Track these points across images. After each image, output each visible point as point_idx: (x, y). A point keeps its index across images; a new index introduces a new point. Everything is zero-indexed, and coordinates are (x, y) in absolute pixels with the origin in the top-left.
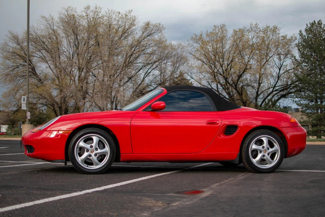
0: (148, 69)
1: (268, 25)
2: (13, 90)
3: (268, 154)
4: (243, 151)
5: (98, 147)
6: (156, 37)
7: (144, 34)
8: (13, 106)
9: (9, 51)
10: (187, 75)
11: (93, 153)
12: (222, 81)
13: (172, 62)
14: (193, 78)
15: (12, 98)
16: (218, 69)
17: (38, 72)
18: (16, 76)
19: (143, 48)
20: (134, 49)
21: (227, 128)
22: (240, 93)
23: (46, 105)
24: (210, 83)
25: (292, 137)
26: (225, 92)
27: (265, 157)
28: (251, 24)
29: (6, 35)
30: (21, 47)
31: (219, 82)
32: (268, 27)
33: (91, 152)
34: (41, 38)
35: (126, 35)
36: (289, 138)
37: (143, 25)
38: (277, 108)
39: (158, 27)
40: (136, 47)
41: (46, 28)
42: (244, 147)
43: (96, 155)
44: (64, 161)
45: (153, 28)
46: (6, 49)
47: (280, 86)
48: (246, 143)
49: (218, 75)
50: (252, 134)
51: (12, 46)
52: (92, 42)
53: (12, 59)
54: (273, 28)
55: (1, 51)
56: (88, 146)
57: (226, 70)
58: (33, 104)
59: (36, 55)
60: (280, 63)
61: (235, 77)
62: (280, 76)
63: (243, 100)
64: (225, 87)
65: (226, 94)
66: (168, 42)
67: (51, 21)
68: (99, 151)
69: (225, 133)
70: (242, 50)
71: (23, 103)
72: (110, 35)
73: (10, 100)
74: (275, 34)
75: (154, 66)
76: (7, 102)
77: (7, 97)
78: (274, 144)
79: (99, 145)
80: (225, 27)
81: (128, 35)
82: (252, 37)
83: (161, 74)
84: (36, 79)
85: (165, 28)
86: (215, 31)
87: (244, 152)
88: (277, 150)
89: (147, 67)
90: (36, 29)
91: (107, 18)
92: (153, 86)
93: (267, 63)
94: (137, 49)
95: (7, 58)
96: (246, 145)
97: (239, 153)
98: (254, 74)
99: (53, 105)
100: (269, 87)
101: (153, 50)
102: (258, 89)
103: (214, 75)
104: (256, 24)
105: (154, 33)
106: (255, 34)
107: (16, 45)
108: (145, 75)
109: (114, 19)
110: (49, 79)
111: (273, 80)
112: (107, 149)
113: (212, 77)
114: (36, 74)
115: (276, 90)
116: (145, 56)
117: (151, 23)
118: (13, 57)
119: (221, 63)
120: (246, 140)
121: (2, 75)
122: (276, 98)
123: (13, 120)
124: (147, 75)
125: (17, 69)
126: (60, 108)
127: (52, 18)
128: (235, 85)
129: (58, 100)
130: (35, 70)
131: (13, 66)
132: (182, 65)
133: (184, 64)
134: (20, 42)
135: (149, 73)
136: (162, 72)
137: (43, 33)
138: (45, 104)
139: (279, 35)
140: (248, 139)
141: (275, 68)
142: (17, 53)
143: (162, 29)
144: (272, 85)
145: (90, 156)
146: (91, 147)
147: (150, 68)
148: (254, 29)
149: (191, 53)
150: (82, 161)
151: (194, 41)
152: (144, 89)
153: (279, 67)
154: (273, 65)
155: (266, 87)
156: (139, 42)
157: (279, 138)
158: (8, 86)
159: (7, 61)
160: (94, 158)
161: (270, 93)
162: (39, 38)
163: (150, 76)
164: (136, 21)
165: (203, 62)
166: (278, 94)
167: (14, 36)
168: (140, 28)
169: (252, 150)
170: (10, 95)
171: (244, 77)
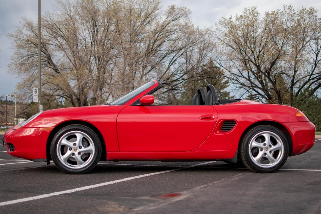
0: (173, 57)
1: (304, 7)
2: (28, 80)
3: (270, 152)
4: (242, 148)
5: (81, 145)
6: (182, 21)
7: (169, 19)
8: (28, 98)
9: (23, 39)
10: (216, 62)
11: (76, 151)
12: (254, 69)
13: (199, 49)
14: (223, 66)
15: (27, 89)
16: (249, 56)
17: (54, 61)
18: (32, 65)
19: (167, 34)
20: (157, 35)
21: (225, 123)
22: (273, 82)
23: (63, 97)
24: (240, 71)
25: (298, 132)
26: (257, 81)
27: (267, 156)
28: (284, 6)
29: (19, 22)
30: (35, 34)
31: (251, 71)
32: (304, 9)
33: (75, 150)
34: (57, 24)
35: (149, 19)
36: (293, 134)
37: (168, 9)
38: (314, 98)
39: (184, 11)
40: (160, 33)
41: (63, 13)
42: (243, 144)
43: (79, 153)
44: (46, 160)
45: (179, 12)
46: (19, 37)
47: (317, 74)
48: (245, 140)
49: (250, 62)
50: (252, 130)
51: (26, 34)
52: (112, 28)
53: (26, 47)
54: (310, 10)
55: (15, 39)
56: (71, 144)
57: (258, 57)
58: (49, 96)
59: (52, 43)
60: (317, 49)
61: (268, 64)
62: (318, 63)
63: (277, 89)
64: (257, 75)
65: (259, 83)
66: (195, 27)
67: (67, 5)
68: (83, 149)
69: (222, 129)
70: (275, 35)
71: (35, 95)
72: (131, 21)
73: (24, 92)
74: (312, 17)
75: (180, 54)
76: (22, 93)
77: (22, 89)
78: (278, 141)
79: (83, 143)
80: (257, 10)
81: (152, 20)
82: (285, 20)
83: (186, 63)
84: (52, 69)
85: (191, 12)
86: (245, 15)
87: (243, 150)
88: (281, 148)
89: (173, 55)
90: (51, 15)
91: (128, 2)
92: (178, 74)
93: (303, 49)
94: (161, 35)
95: (20, 47)
96: (245, 142)
97: (237, 151)
98: (289, 61)
99: (71, 97)
100: (306, 75)
101: (178, 35)
102: (294, 77)
103: (245, 62)
104: (290, 6)
105: (179, 17)
106: (289, 16)
107: (30, 32)
108: (170, 63)
109: (136, 3)
110: (67, 69)
111: (310, 67)
112: (92, 147)
113: (244, 65)
114: (53, 63)
115: (313, 79)
116: (169, 43)
117: (176, 7)
118: (28, 46)
119: (253, 49)
120: (246, 136)
121: (17, 64)
122: (313, 87)
123: (28, 114)
124: (173, 63)
125: (32, 58)
126: (79, 99)
127: (69, 3)
128: (268, 73)
129: (76, 91)
130: (51, 59)
131: (27, 56)
132: (210, 52)
133: (212, 51)
134: (35, 29)
135: (175, 60)
136: (188, 59)
137: (60, 20)
138: (62, 95)
139: (317, 17)
140: (248, 135)
141: (312, 53)
142: (32, 41)
143: (188, 13)
144: (309, 73)
145: (73, 154)
146: (75, 144)
147: (175, 56)
148: (288, 11)
149: (219, 39)
150: (65, 160)
151: (223, 25)
152: (168, 79)
153: (316, 53)
154: (310, 51)
155: (303, 75)
156: (163, 27)
157: (282, 134)
158: (23, 77)
159: (21, 50)
160: (78, 157)
161: (307, 82)
162: (55, 25)
163: (176, 64)
164: (160, 4)
165: (233, 48)
166: (316, 83)
167: (28, 23)
168: (165, 12)
169: (252, 147)
170: (24, 86)
171: (278, 64)
